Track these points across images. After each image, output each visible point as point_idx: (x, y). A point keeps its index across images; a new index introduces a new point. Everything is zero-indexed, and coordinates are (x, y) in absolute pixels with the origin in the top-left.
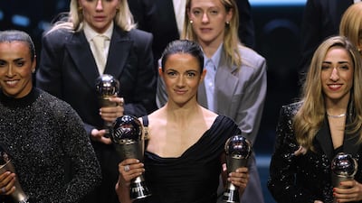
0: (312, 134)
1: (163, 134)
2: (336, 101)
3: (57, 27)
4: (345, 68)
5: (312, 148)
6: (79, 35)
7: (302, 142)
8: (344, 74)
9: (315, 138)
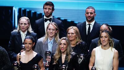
0: (57, 60)
1: (24, 57)
2: (63, 52)
3: (14, 31)
4: (65, 45)
5: (57, 63)
6: (19, 33)
7: (55, 61)
8: (65, 46)
9: (58, 60)
